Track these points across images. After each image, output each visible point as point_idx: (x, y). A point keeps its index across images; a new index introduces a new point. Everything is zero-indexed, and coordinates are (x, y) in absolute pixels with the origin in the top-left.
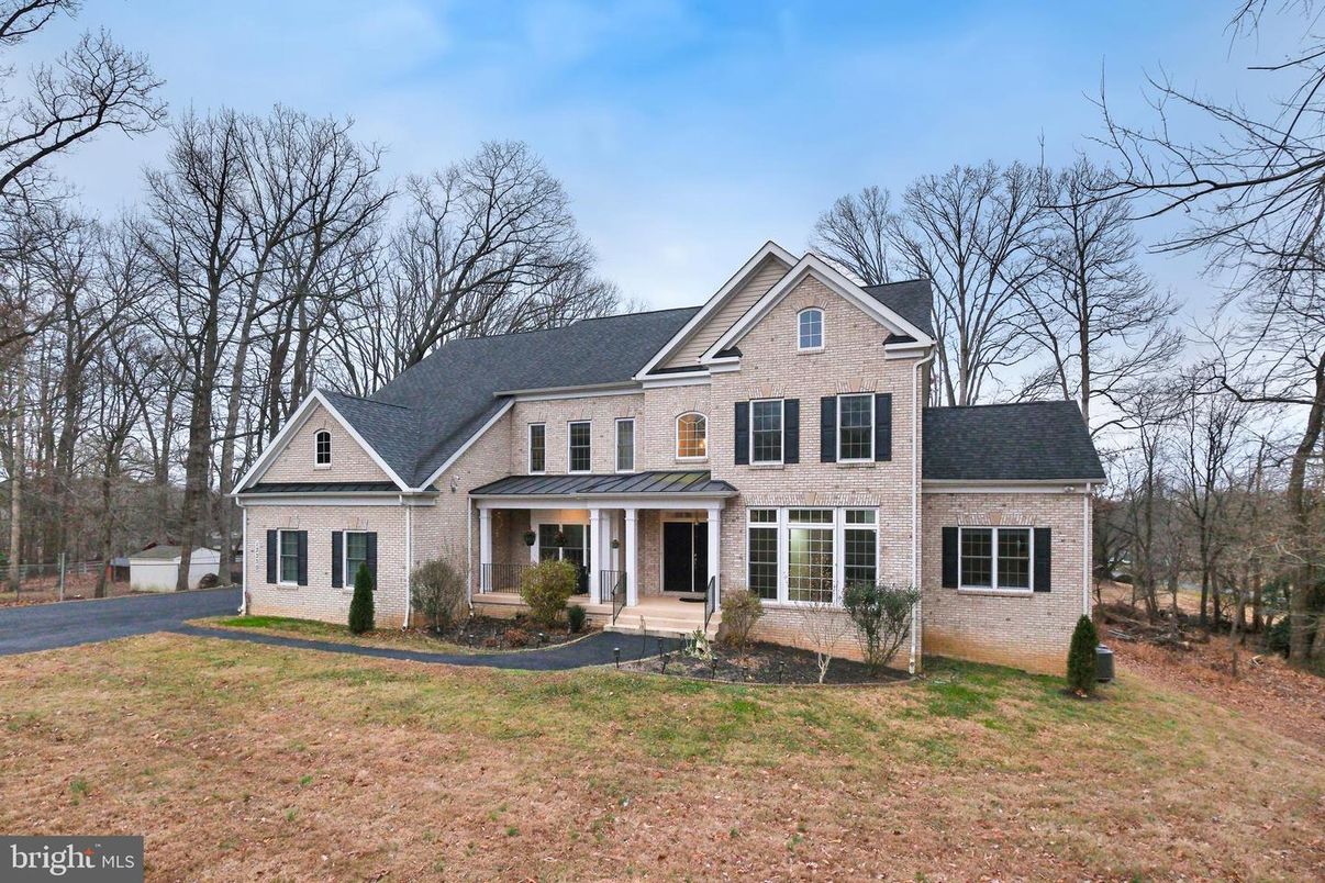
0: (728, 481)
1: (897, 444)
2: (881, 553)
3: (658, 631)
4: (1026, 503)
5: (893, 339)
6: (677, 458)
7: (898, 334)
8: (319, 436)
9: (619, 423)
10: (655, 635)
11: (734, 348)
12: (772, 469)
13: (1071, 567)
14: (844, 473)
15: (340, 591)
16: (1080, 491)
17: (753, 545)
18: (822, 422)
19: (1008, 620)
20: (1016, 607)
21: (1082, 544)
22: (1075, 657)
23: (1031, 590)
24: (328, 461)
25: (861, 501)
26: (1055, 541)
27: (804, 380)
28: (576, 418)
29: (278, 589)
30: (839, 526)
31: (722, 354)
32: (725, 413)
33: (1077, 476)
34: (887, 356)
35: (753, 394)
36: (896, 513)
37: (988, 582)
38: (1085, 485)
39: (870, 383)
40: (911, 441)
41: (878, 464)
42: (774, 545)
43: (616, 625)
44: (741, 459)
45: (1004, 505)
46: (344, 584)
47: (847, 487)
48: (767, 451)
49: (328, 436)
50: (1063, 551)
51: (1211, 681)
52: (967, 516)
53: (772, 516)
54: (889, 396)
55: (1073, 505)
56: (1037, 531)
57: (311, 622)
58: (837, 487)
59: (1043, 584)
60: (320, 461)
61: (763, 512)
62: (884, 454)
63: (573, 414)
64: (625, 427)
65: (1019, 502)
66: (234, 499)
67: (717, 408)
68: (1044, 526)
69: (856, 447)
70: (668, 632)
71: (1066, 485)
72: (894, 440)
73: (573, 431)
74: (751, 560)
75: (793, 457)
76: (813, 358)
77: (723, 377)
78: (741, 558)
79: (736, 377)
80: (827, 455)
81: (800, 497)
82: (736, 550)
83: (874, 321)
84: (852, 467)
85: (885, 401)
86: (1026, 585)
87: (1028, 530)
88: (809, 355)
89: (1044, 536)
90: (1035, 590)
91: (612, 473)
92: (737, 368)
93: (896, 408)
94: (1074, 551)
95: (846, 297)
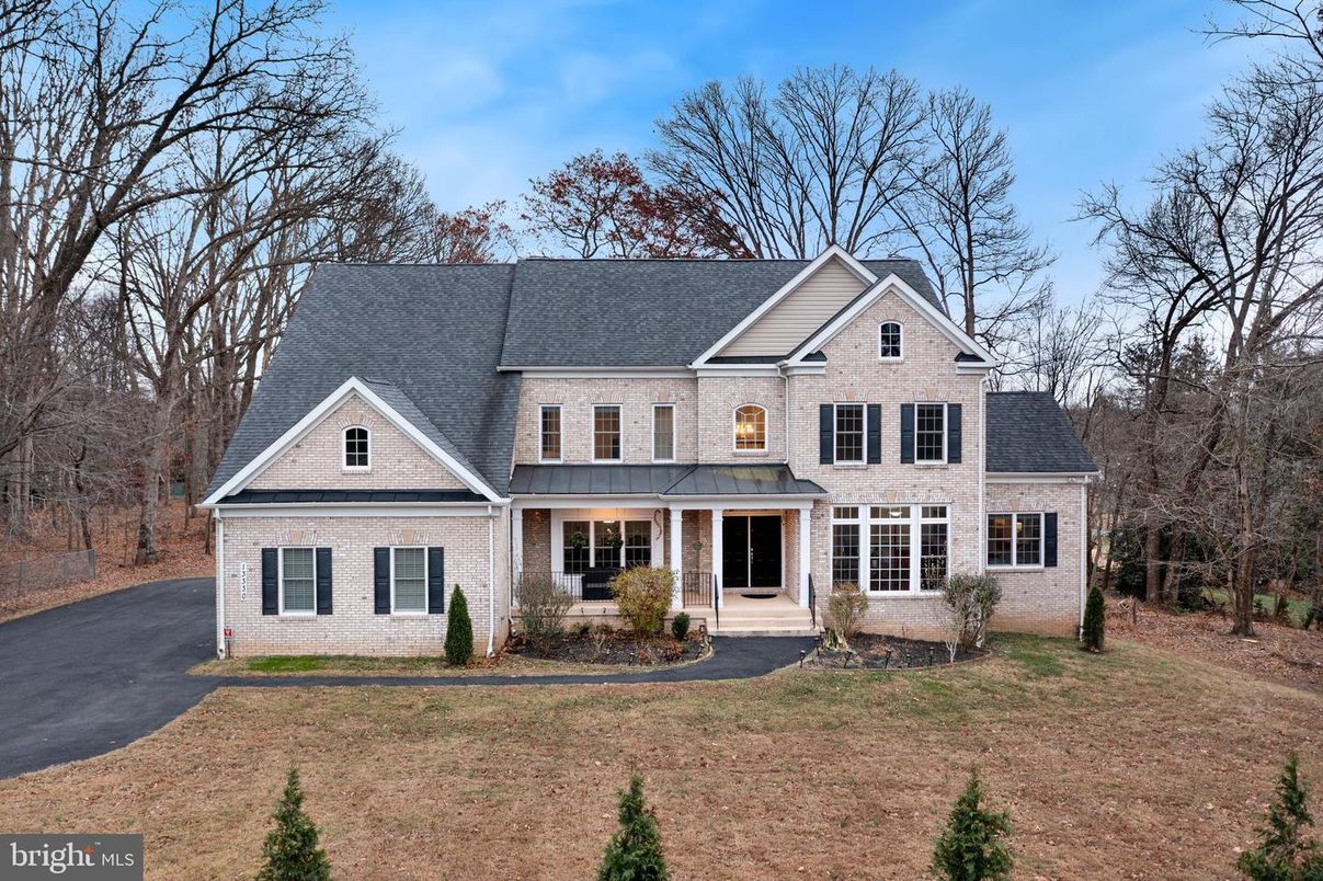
0: (812, 480)
1: (966, 449)
2: (953, 544)
3: (767, 632)
4: (1040, 492)
5: (962, 357)
6: (735, 450)
7: (968, 353)
8: (347, 432)
9: (656, 408)
10: (765, 635)
11: (820, 353)
12: (856, 468)
13: (1071, 545)
14: (921, 473)
15: (386, 617)
16: (1079, 481)
17: (837, 541)
18: (902, 425)
19: (1025, 592)
20: (1033, 580)
21: (1080, 525)
22: (1090, 620)
23: (1041, 566)
24: (363, 461)
25: (937, 499)
26: (1060, 524)
27: (886, 387)
28: (603, 402)
29: (282, 621)
30: (916, 522)
31: (809, 357)
32: (810, 414)
33: (1078, 469)
34: (958, 372)
35: (839, 398)
36: (965, 509)
37: (1008, 561)
38: (1084, 477)
39: (943, 396)
40: (977, 446)
41: (951, 466)
42: (856, 541)
43: (721, 629)
44: (825, 458)
45: (1022, 494)
46: (392, 609)
47: (924, 485)
48: (850, 450)
49: (363, 434)
50: (1065, 532)
51: (1122, 629)
52: (994, 504)
53: (855, 513)
54: (959, 406)
55: (1074, 491)
56: (1046, 515)
57: (341, 657)
58: (915, 486)
59: (1051, 561)
60: (351, 461)
61: (846, 510)
62: (955, 457)
63: (598, 397)
64: (663, 413)
65: (1033, 491)
66: (211, 511)
67: (802, 408)
68: (1052, 511)
69: (930, 450)
70: (779, 632)
71: (1069, 477)
72: (964, 445)
73: (598, 415)
74: (834, 555)
75: (875, 458)
76: (894, 367)
77: (807, 379)
78: (826, 554)
79: (821, 380)
80: (906, 458)
81: (883, 495)
82: (822, 546)
83: (946, 338)
84: (929, 468)
85: (956, 410)
86: (1037, 561)
87: (1039, 515)
88: (890, 364)
89: (1052, 519)
90: (1046, 566)
91: (649, 463)
92: (823, 372)
93: (965, 417)
94: (1074, 532)
95: (922, 314)
